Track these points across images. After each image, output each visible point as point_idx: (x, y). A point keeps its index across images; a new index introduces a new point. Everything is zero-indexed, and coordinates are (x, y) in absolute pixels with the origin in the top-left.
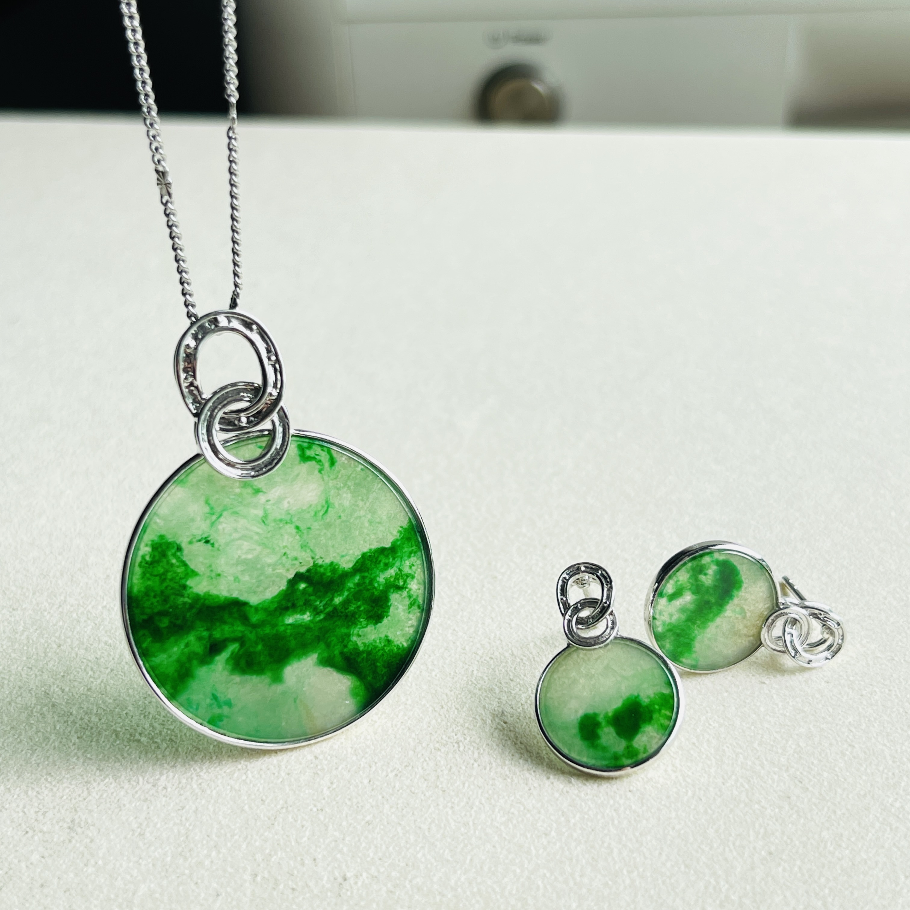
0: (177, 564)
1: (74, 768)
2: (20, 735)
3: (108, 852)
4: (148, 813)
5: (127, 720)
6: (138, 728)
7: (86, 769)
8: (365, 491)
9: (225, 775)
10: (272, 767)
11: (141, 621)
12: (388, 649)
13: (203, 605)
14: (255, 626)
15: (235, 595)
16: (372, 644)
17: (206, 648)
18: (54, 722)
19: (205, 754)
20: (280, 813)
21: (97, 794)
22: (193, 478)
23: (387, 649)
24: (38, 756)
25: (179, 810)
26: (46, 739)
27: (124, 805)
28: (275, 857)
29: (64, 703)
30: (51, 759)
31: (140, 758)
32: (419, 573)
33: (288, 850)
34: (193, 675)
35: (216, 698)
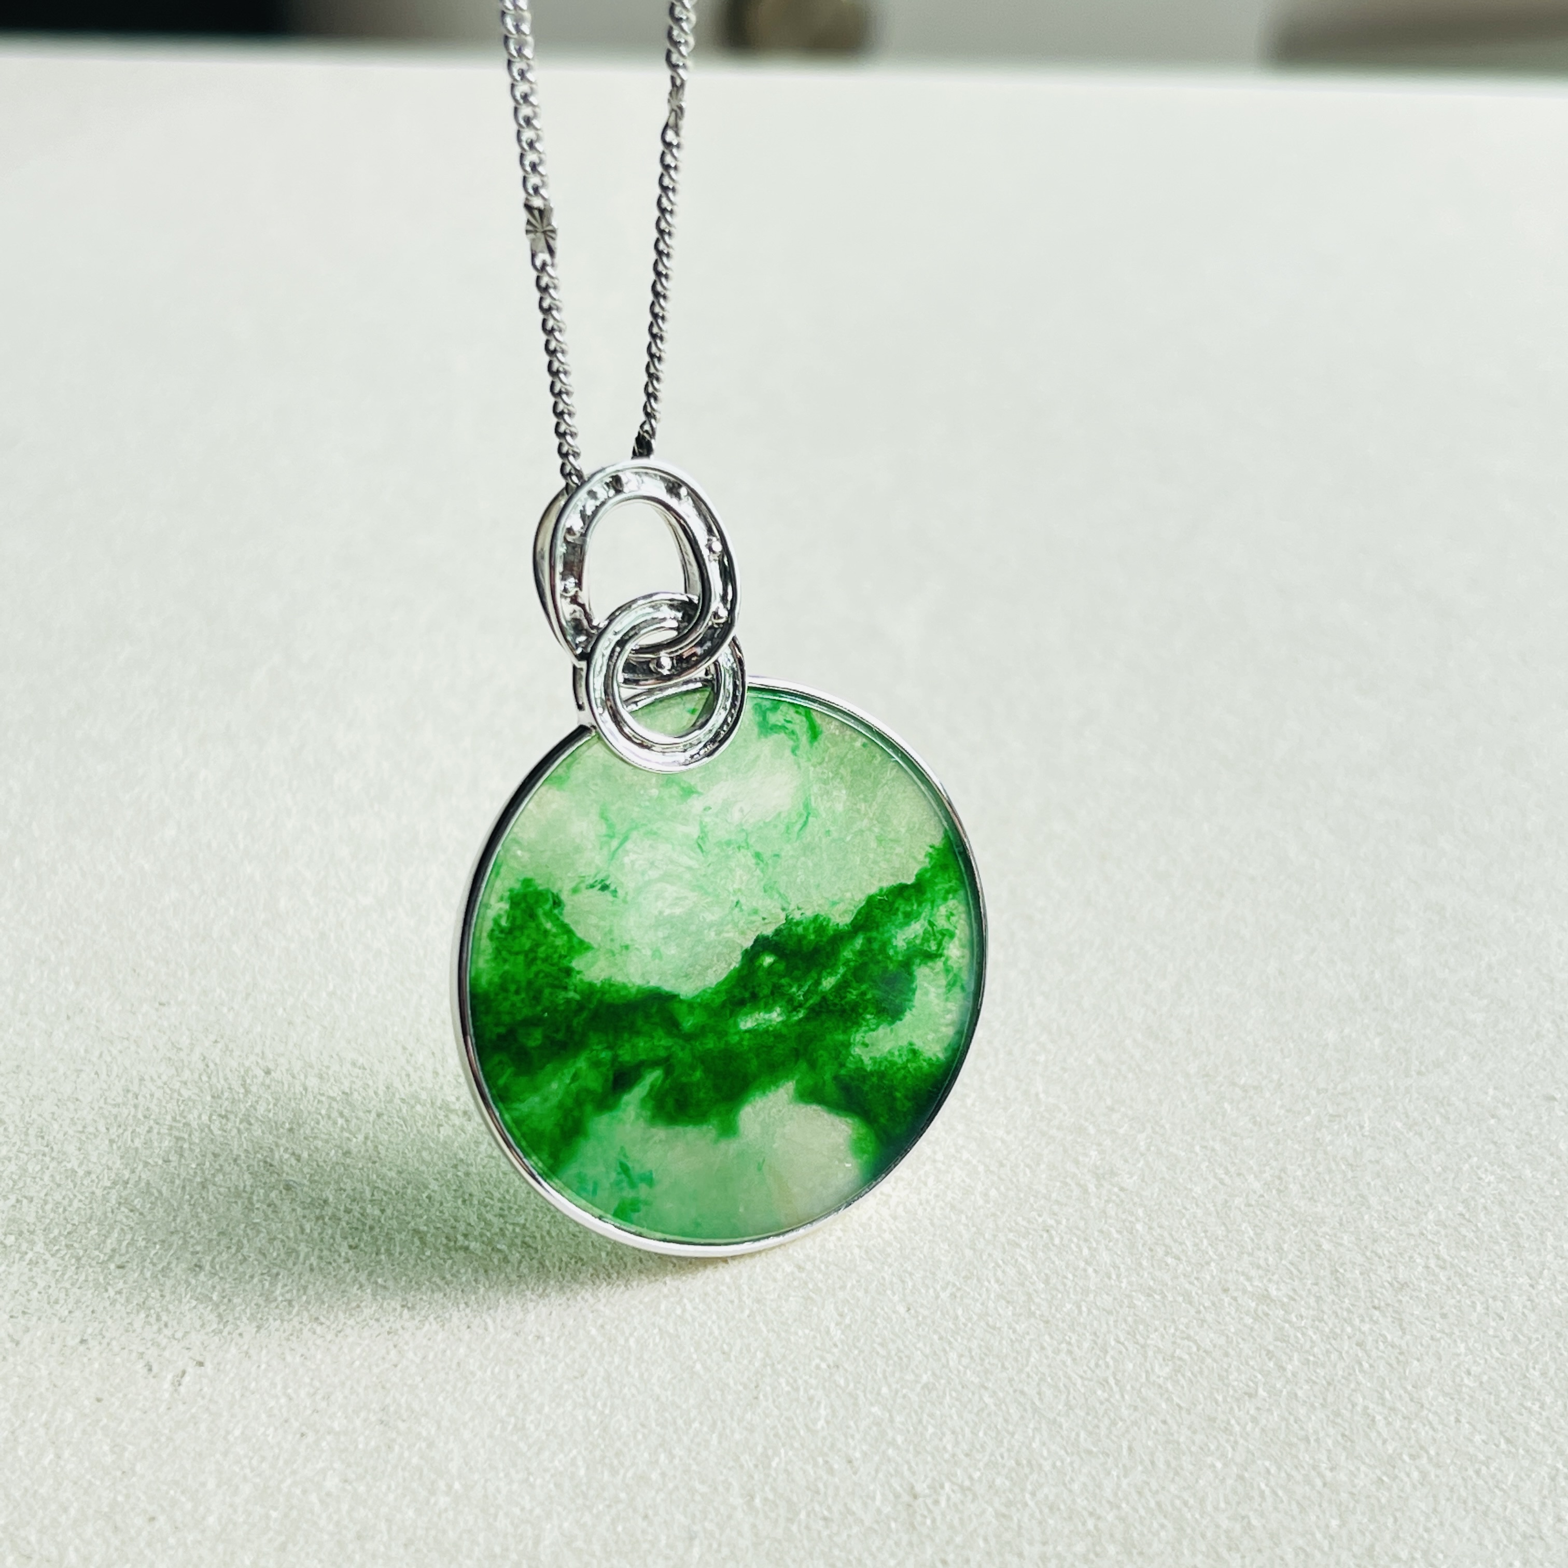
0: (554, 930)
1: (358, 1306)
2: (240, 1247)
3: (467, 1464)
4: (521, 1387)
5: (433, 1210)
6: (458, 1225)
7: (381, 1307)
8: (869, 784)
9: (642, 1307)
10: (724, 1288)
11: (494, 1037)
12: (914, 1065)
13: (601, 1002)
14: (689, 1038)
15: (654, 983)
16: (886, 1059)
17: (606, 1080)
18: (297, 1220)
19: (595, 1269)
20: (763, 1376)
21: (415, 1354)
22: (578, 773)
23: (912, 1066)
24: (285, 1285)
25: (576, 1378)
26: (291, 1252)
27: (473, 1374)
28: (777, 1460)
29: (306, 1182)
30: (311, 1292)
31: (476, 1280)
32: (961, 926)
33: (796, 1445)
34: (585, 1132)
35: (626, 1170)
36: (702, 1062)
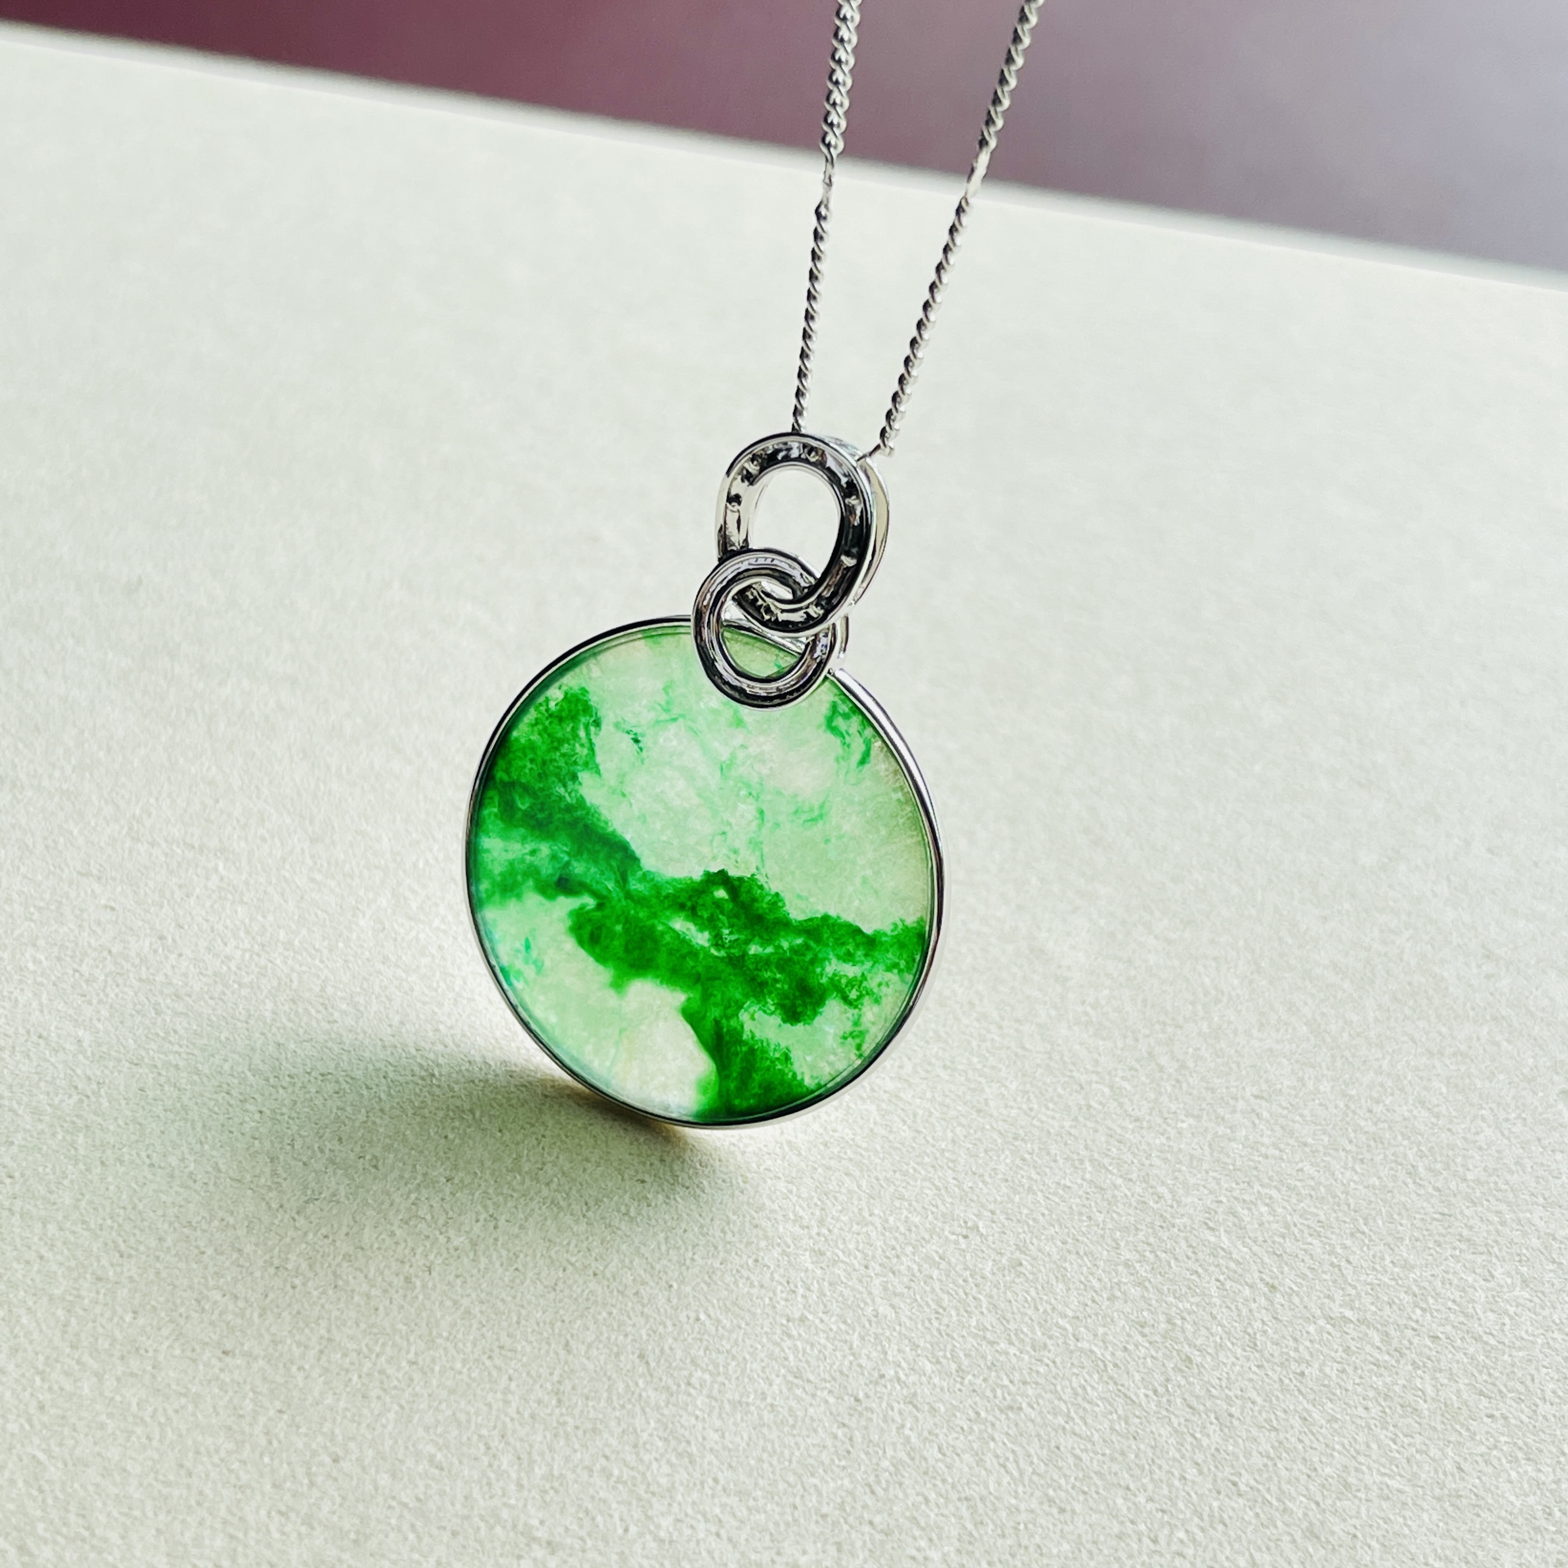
0: (583, 741)
16: (762, 1042)
17: (554, 875)
22: (668, 644)
23: (779, 1066)
32: (890, 1003)
34: (519, 896)
35: (528, 947)
36: (627, 921)
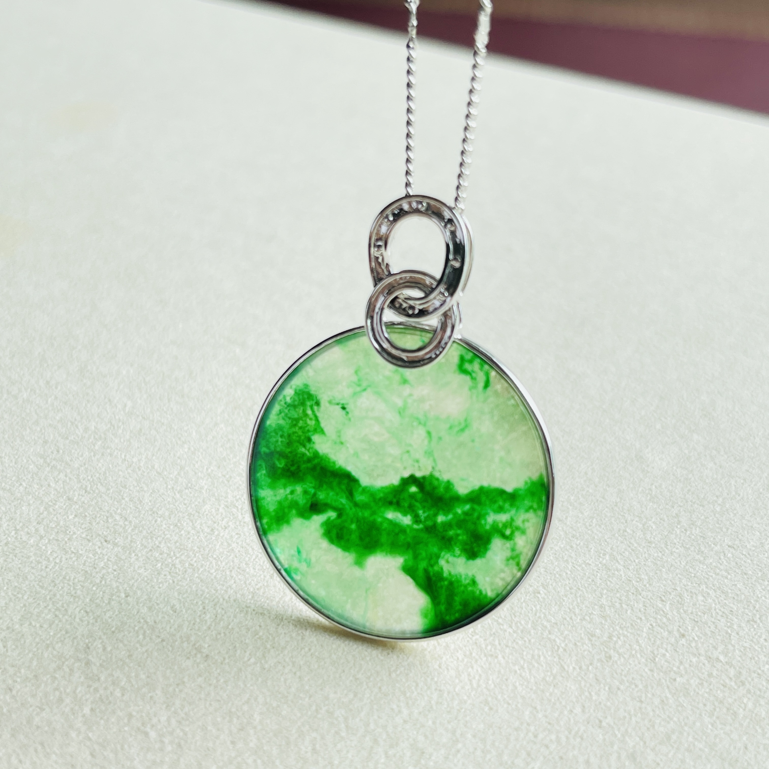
0: (311, 416)
8: (508, 427)
15: (350, 468)
16: (457, 576)
17: (307, 503)
22: (353, 345)
23: (470, 588)
32: (531, 532)
34: (288, 522)
35: (299, 552)
36: (358, 521)
